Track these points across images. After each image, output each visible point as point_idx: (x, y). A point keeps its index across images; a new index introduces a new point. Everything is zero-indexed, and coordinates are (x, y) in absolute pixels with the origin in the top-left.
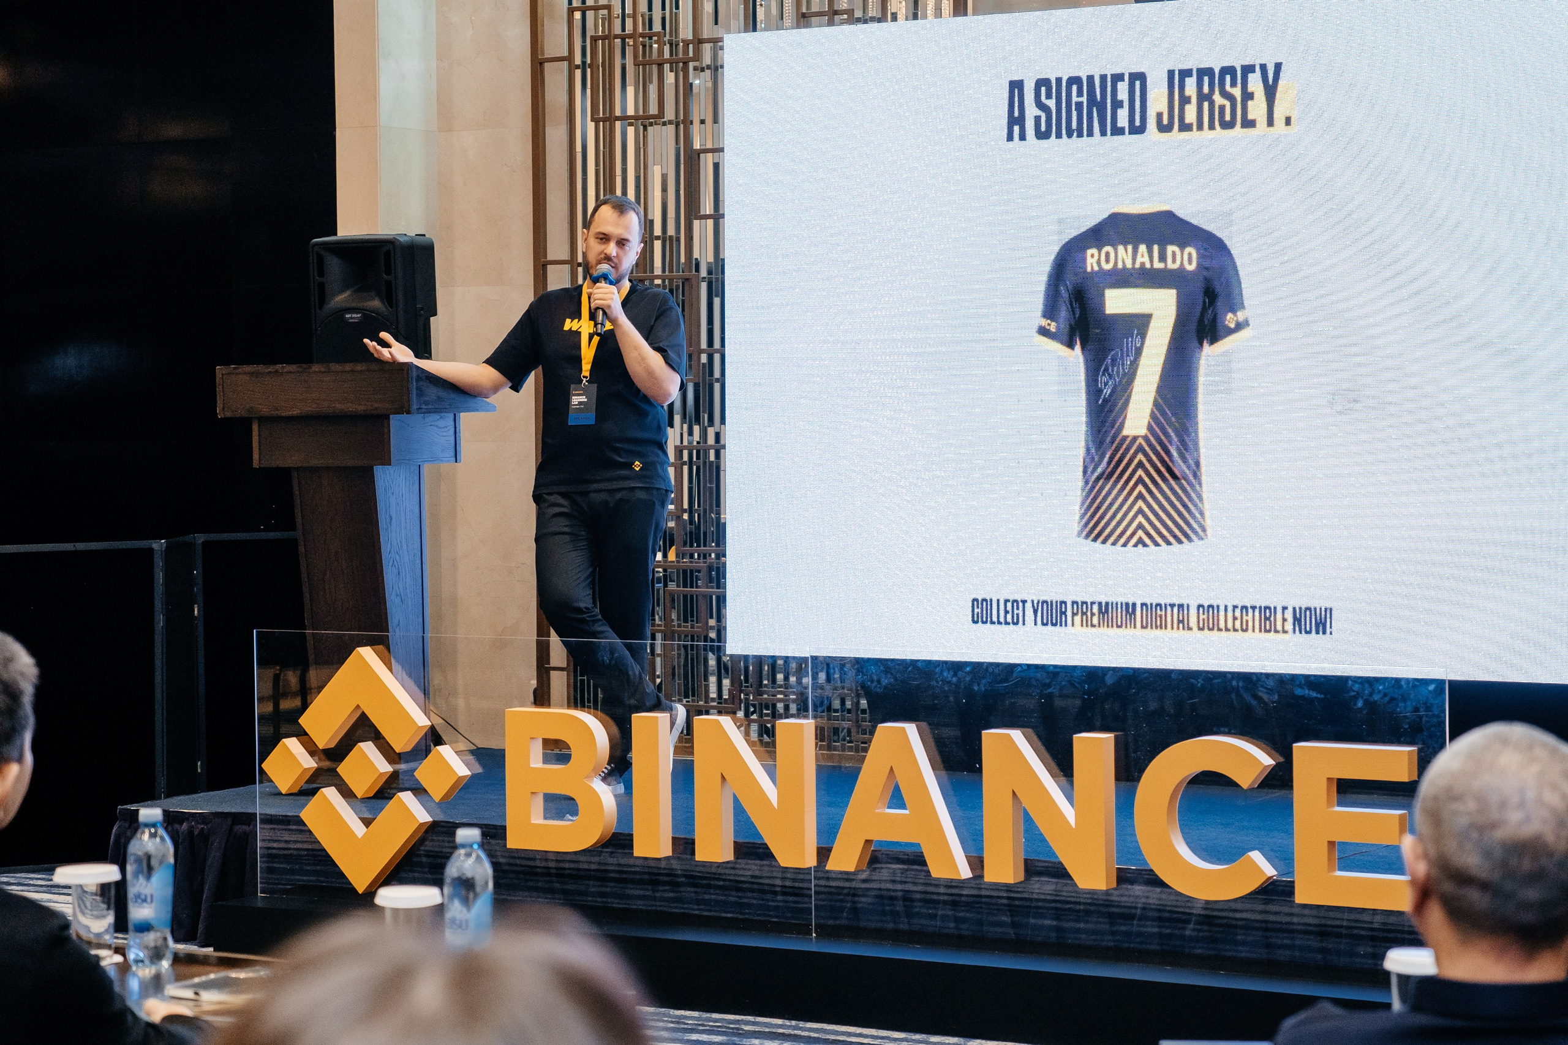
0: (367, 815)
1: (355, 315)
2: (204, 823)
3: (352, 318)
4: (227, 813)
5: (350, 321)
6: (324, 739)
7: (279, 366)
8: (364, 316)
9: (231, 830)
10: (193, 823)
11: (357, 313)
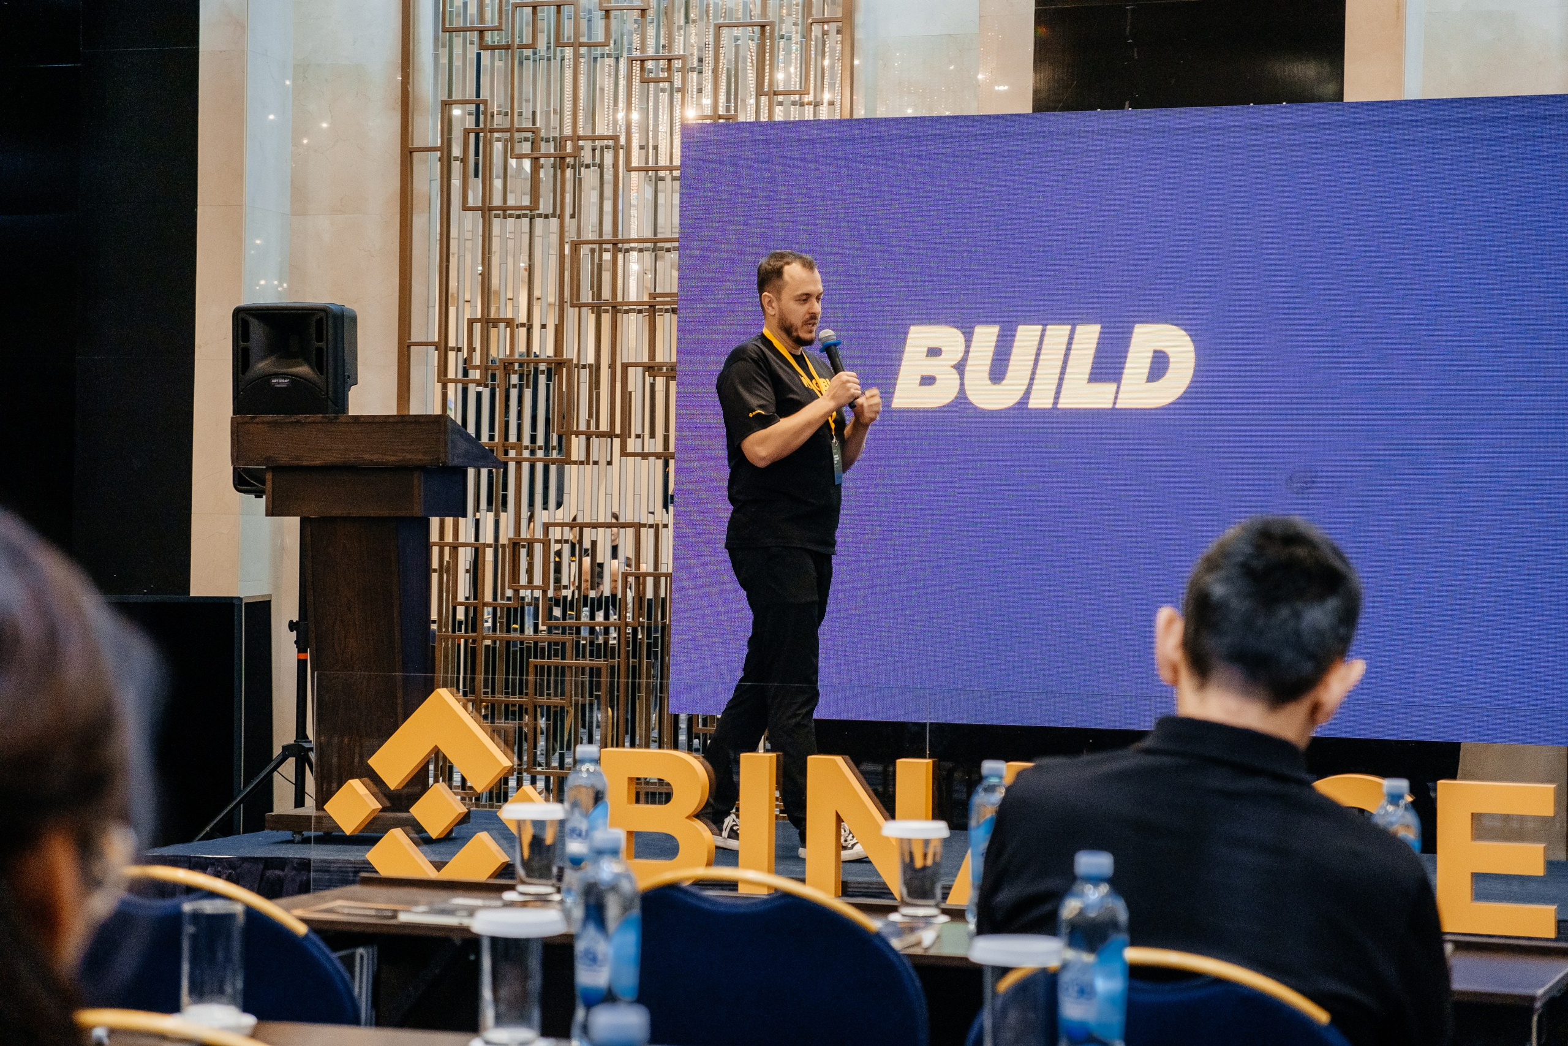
0: (437, 859)
1: (283, 381)
2: (231, 868)
3: (279, 383)
4: (257, 858)
5: (278, 386)
6: (394, 780)
7: (301, 417)
8: (292, 382)
9: (262, 876)
10: (219, 868)
11: (285, 378)
